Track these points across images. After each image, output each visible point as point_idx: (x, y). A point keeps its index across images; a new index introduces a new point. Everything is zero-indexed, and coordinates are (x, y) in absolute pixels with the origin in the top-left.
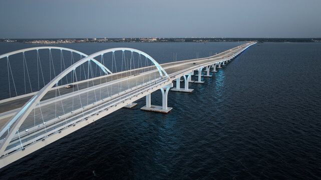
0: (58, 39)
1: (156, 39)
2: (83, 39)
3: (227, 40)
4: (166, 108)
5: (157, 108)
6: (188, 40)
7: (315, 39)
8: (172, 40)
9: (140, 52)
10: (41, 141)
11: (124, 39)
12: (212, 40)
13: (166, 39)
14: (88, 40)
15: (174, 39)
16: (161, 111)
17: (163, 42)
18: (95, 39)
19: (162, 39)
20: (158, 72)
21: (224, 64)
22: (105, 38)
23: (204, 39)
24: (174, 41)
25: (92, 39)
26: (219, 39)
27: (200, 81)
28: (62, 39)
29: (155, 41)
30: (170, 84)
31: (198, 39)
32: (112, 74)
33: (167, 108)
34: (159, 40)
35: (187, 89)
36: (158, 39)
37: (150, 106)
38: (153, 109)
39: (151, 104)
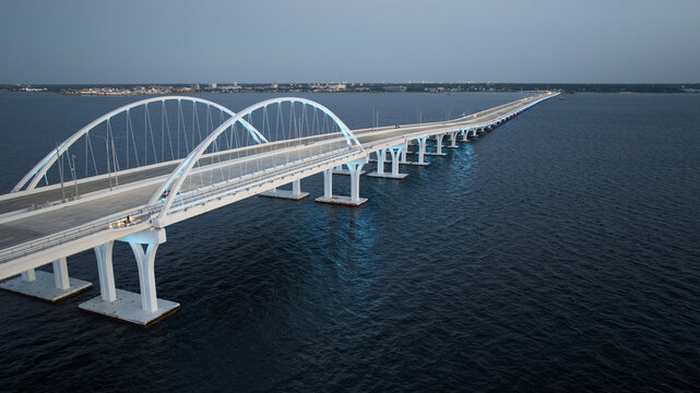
0: (135, 86)
1: (344, 87)
2: (188, 86)
3: (498, 87)
4: (356, 199)
5: (342, 200)
6: (412, 88)
7: (689, 86)
8: (378, 88)
9: (316, 105)
10: (200, 206)
11: (276, 86)
12: (466, 87)
13: (365, 85)
14: (198, 88)
15: (383, 85)
16: (348, 202)
17: (359, 91)
18: (214, 86)
19: (357, 85)
20: (345, 142)
21: (475, 134)
22: (236, 83)
23: (448, 87)
24: (384, 90)
25: (207, 86)
26: (481, 85)
27: (421, 162)
28: (143, 86)
29: (342, 91)
30: (364, 158)
31: (436, 86)
32: (268, 144)
33: (358, 199)
34: (351, 88)
35: (395, 173)
36: (348, 86)
37: (331, 196)
38: (335, 201)
39: (333, 193)
